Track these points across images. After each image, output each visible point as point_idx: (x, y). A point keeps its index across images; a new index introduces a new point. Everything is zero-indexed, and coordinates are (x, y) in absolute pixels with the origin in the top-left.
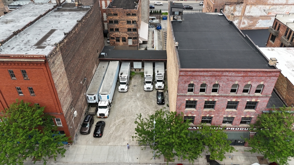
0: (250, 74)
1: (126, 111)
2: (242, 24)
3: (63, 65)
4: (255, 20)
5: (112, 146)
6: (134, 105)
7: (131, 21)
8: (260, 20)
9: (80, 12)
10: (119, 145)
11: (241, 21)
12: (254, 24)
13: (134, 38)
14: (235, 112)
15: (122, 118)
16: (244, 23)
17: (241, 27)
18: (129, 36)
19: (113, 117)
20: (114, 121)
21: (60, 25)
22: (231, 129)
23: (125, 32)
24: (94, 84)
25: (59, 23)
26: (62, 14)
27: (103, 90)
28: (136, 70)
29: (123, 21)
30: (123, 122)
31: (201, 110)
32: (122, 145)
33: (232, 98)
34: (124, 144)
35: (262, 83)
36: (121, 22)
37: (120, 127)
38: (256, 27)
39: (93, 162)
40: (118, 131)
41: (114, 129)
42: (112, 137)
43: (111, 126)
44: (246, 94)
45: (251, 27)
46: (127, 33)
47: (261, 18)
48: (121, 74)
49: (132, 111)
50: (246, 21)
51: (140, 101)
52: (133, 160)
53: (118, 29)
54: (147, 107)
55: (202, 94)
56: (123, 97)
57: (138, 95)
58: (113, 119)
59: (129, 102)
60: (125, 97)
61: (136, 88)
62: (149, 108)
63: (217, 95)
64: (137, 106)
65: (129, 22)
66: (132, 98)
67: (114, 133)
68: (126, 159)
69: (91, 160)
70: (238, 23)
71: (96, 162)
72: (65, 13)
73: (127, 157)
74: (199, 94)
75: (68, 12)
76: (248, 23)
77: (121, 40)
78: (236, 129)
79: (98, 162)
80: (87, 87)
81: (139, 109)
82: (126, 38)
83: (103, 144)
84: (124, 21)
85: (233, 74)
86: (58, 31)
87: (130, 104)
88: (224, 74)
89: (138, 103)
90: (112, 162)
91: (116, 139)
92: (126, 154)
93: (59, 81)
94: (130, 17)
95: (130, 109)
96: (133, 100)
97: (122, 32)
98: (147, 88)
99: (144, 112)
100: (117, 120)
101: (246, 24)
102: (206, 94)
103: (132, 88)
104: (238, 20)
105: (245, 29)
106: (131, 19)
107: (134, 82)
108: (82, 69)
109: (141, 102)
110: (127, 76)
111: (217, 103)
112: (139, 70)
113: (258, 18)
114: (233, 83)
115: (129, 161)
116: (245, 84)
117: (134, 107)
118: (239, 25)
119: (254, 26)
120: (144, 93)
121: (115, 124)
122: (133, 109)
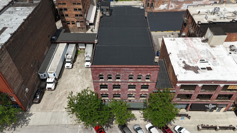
0: (139, 69)
1: (69, 84)
2: (170, 7)
3: (10, 59)
4: (180, 4)
5: (55, 113)
6: (75, 79)
7: (78, 9)
8: (184, 4)
9: (30, 7)
10: (59, 111)
11: (169, 5)
12: (179, 7)
13: (81, 22)
14: (135, 91)
15: (65, 90)
16: (172, 6)
17: (169, 9)
18: (77, 20)
19: (58, 90)
20: (59, 93)
21: (11, 23)
22: (135, 101)
23: (73, 18)
24: (45, 64)
25: (11, 20)
26: (15, 9)
27: (51, 69)
28: (81, 49)
29: (70, 9)
30: (65, 94)
31: (111, 90)
32: (62, 111)
33: (131, 83)
34: (63, 111)
35: (148, 74)
36: (69, 9)
37: (62, 97)
38: (181, 9)
39: (40, 124)
40: (60, 101)
41: (58, 99)
42: (55, 105)
43: (56, 97)
44: (139, 80)
45: (178, 10)
46: (75, 18)
47: (185, 2)
48: (67, 55)
49: (73, 84)
50: (173, 5)
51: (81, 75)
52: (68, 122)
53: (68, 15)
54: (85, 81)
55: (110, 80)
56: (68, 73)
57: (80, 71)
58: (58, 91)
59: (72, 77)
60: (70, 73)
61: (79, 65)
62: (86, 82)
63: (120, 81)
64: (77, 80)
65: (75, 10)
66: (75, 73)
67: (57, 102)
68: (63, 122)
69: (39, 123)
70: (167, 6)
71: (42, 124)
72: (18, 9)
73: (64, 120)
74: (108, 80)
75: (20, 7)
76: (175, 6)
77: (71, 23)
78: (138, 101)
79: (43, 124)
80: (38, 67)
81: (79, 82)
82: (75, 22)
83: (48, 111)
84: (72, 9)
85: (128, 69)
86: (8, 29)
87: (73, 79)
88: (122, 69)
89: (79, 78)
90: (53, 124)
91: (58, 107)
92: (64, 118)
93: (7, 71)
94: (76, 6)
95: (72, 83)
96: (75, 75)
97: (71, 17)
98: (87, 66)
99: (82, 85)
100: (61, 91)
101: (174, 7)
102: (112, 81)
103: (76, 65)
104: (167, 4)
105: (172, 11)
106: (77, 7)
107: (78, 60)
108: (32, 55)
109: (81, 77)
110: (71, 56)
111: (121, 86)
112: (83, 49)
113: (183, 3)
114: (129, 74)
115: (65, 123)
116: (137, 75)
117: (75, 81)
118: (168, 8)
119: (179, 8)
120: (85, 69)
121: (59, 95)
122: (74, 83)
